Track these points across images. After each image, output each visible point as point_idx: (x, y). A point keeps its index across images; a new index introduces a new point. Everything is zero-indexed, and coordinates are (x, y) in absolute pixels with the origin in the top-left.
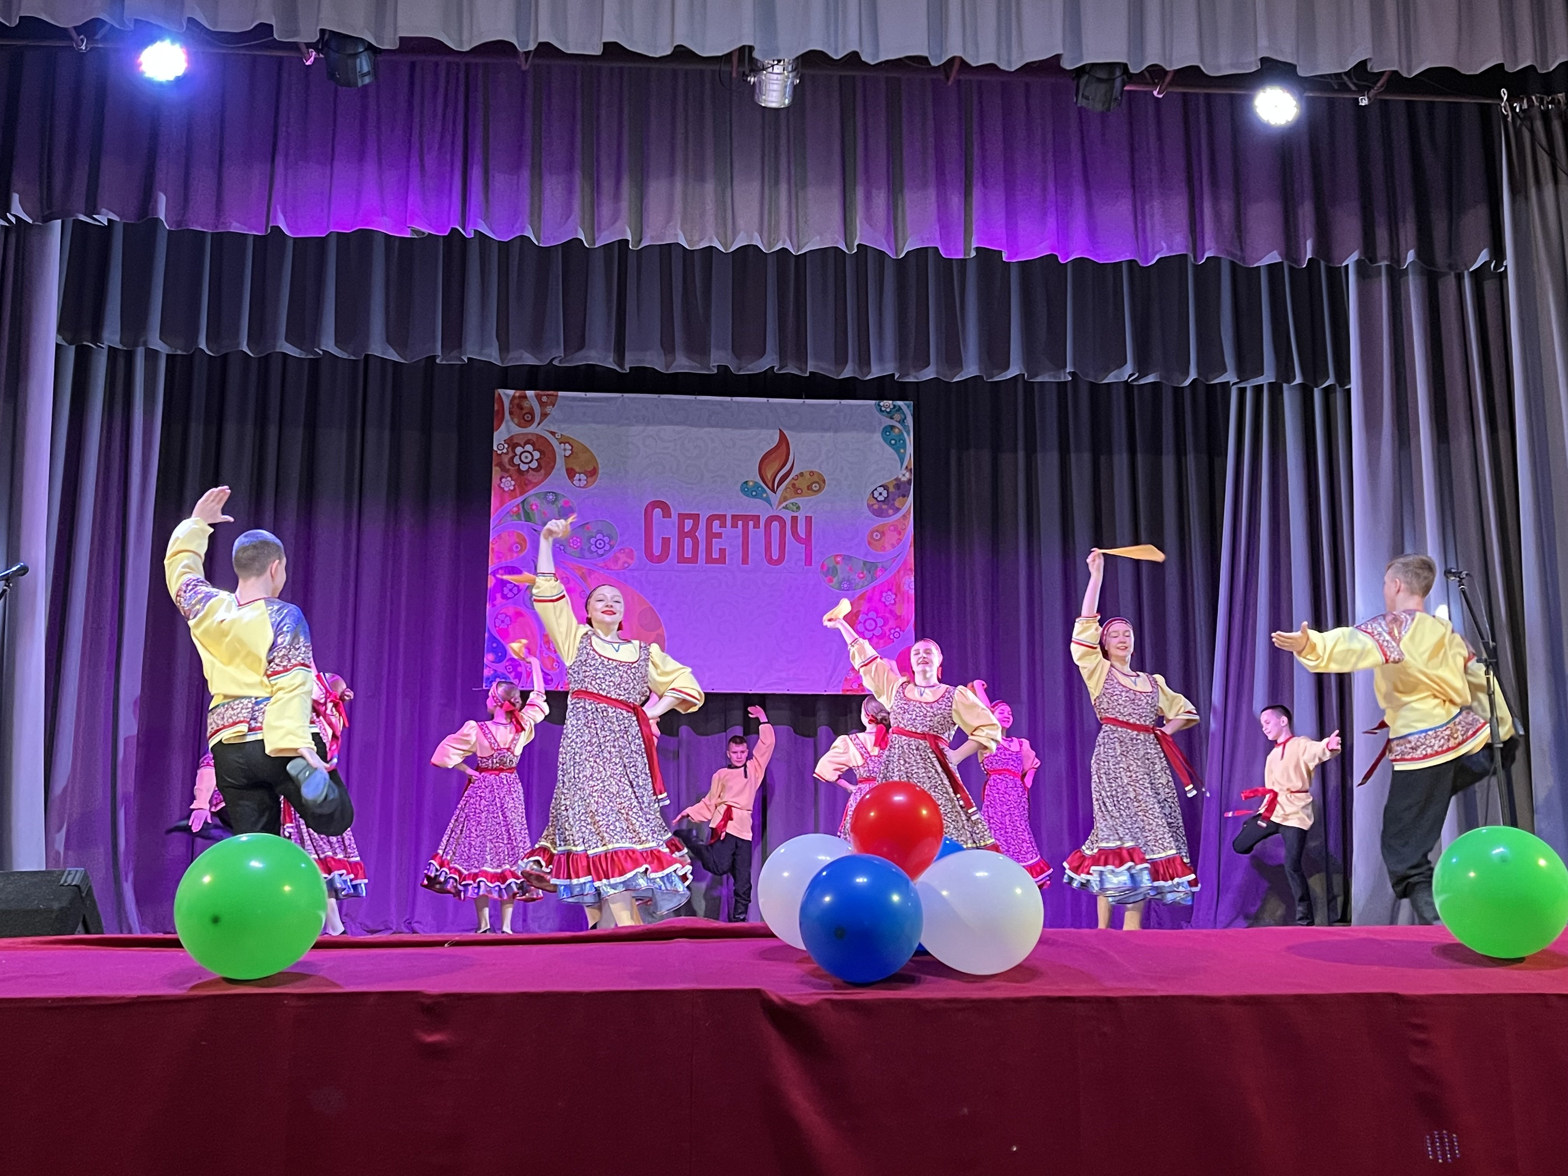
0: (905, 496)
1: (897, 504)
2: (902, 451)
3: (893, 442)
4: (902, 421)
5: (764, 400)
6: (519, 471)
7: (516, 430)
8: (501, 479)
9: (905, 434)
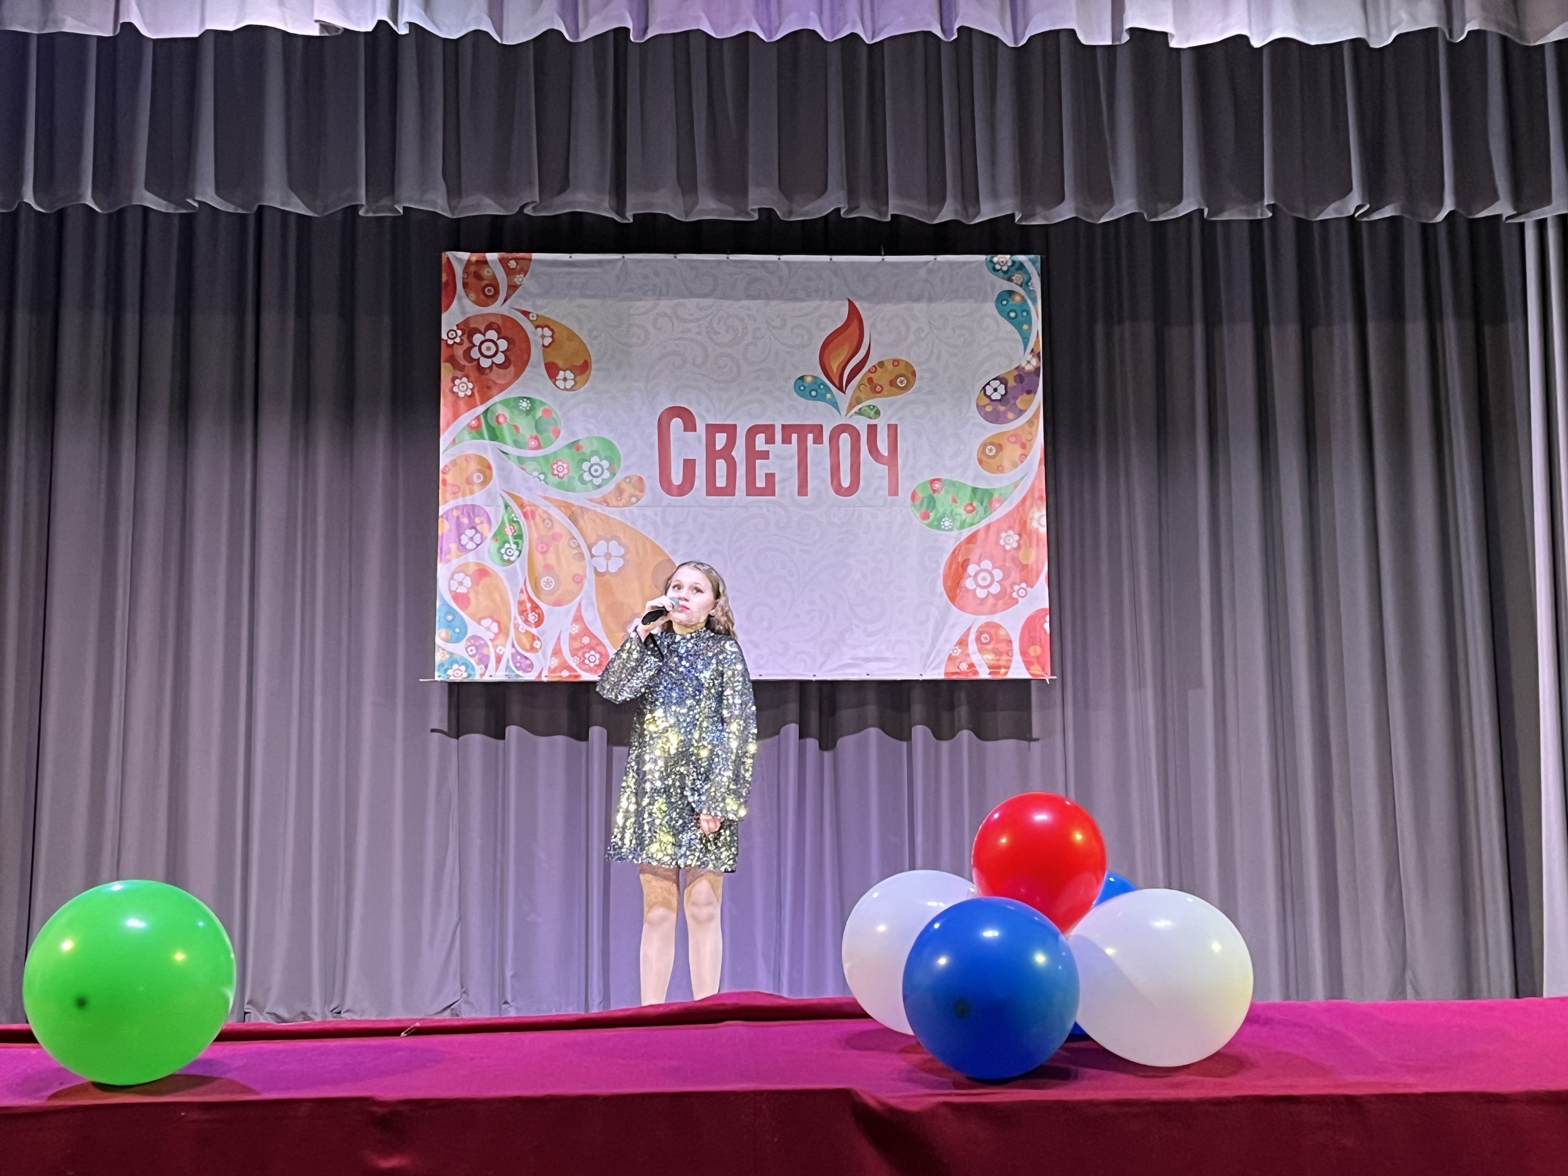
0: (1031, 392)
1: (1019, 404)
2: (1025, 327)
3: (1012, 315)
4: (1025, 284)
5: (825, 258)
6: (480, 370)
7: (473, 309)
8: (453, 380)
9: (1029, 302)
